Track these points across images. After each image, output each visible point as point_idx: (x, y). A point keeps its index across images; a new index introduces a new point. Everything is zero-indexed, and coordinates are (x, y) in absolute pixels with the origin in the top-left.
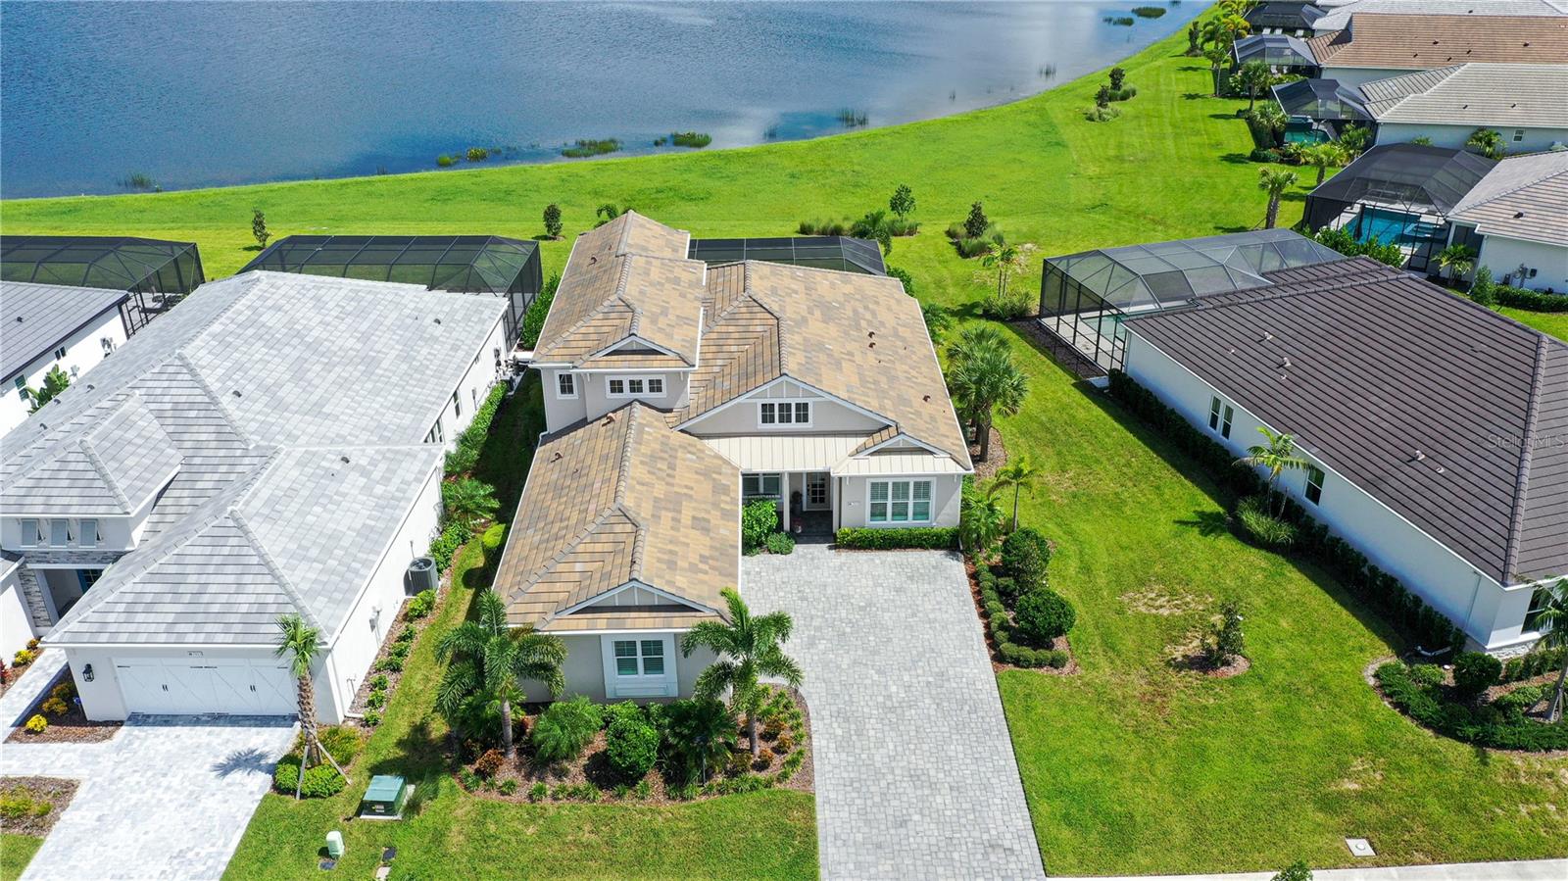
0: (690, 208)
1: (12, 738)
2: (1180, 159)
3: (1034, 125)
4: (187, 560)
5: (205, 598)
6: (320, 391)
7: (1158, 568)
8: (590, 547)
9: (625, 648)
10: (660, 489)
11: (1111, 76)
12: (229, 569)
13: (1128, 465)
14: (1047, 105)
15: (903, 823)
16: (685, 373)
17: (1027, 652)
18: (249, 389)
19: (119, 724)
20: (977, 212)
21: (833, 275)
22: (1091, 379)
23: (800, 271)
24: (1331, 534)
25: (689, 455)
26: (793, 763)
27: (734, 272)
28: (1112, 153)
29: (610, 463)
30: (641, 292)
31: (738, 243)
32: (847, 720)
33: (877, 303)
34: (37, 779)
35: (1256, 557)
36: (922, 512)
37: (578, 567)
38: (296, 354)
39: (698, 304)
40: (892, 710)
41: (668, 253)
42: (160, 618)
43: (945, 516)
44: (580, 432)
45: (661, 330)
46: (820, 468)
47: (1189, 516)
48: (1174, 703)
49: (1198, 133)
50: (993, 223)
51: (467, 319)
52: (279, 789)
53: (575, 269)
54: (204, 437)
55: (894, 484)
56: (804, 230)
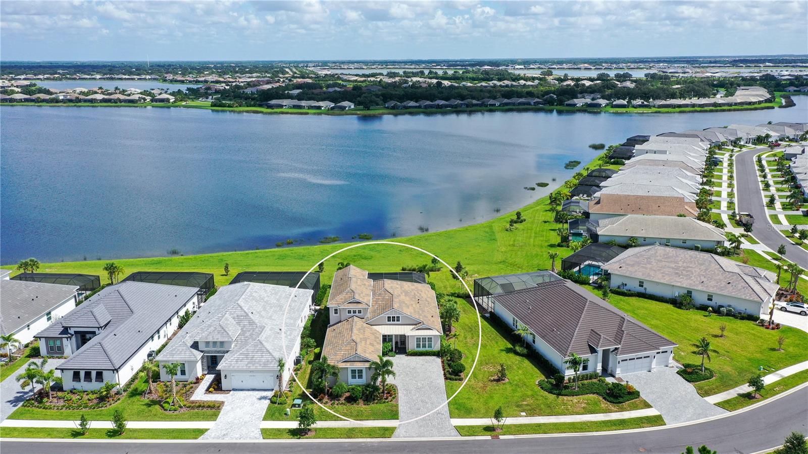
0: (365, 262)
1: (205, 393)
2: (534, 246)
3: (487, 233)
4: (249, 350)
5: (254, 359)
6: (270, 314)
7: (492, 361)
8: (345, 348)
9: (353, 371)
10: (361, 336)
11: (516, 214)
12: (259, 352)
13: (491, 336)
14: (493, 225)
15: (419, 409)
16: (368, 308)
17: (453, 377)
18: (254, 312)
19: (230, 391)
20: (459, 264)
21: (409, 284)
22: (485, 315)
23: (399, 282)
24: (537, 351)
25: (369, 330)
26: (394, 398)
27: (380, 282)
28: (511, 243)
29: (349, 330)
30: (356, 288)
31: (382, 274)
32: (407, 390)
33: (422, 291)
34: (215, 401)
35: (518, 358)
36: (430, 346)
37: (342, 352)
38: (263, 304)
39: (370, 291)
40: (419, 389)
41: (362, 277)
42: (244, 363)
43: (436, 347)
44: (339, 324)
45: (361, 297)
46: (402, 333)
47: (502, 348)
48: (488, 388)
49: (542, 236)
50: (465, 268)
51: (303, 295)
52: (272, 402)
53: (336, 281)
54: (246, 323)
55: (423, 338)
56: (403, 269)
